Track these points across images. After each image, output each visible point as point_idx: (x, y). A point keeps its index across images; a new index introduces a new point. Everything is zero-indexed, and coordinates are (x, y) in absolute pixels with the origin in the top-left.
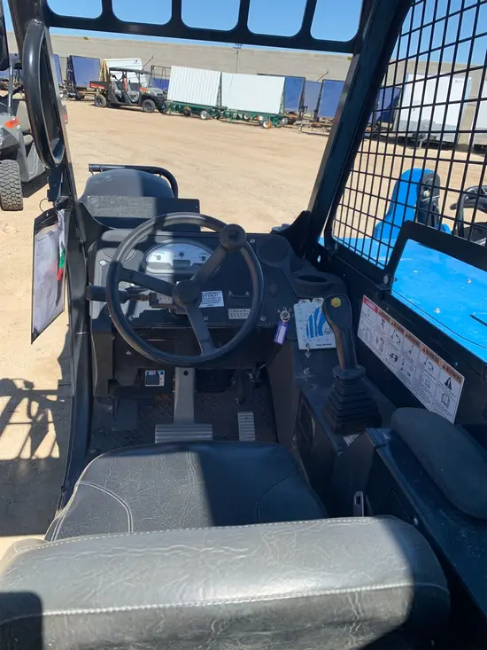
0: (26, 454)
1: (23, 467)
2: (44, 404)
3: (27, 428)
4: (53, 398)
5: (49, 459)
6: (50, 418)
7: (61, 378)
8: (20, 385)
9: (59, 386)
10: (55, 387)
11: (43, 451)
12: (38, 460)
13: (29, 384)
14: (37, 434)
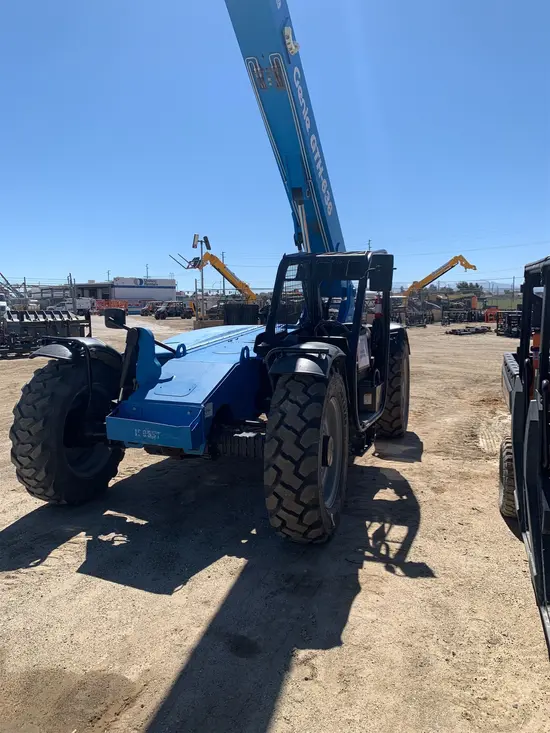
0: (387, 525)
1: (388, 519)
2: (376, 551)
3: (388, 538)
4: (367, 554)
5: (372, 521)
6: (371, 541)
7: (360, 571)
8: (398, 570)
9: (362, 564)
10: (366, 564)
11: (376, 526)
12: (379, 522)
13: (390, 569)
14: (380, 535)
